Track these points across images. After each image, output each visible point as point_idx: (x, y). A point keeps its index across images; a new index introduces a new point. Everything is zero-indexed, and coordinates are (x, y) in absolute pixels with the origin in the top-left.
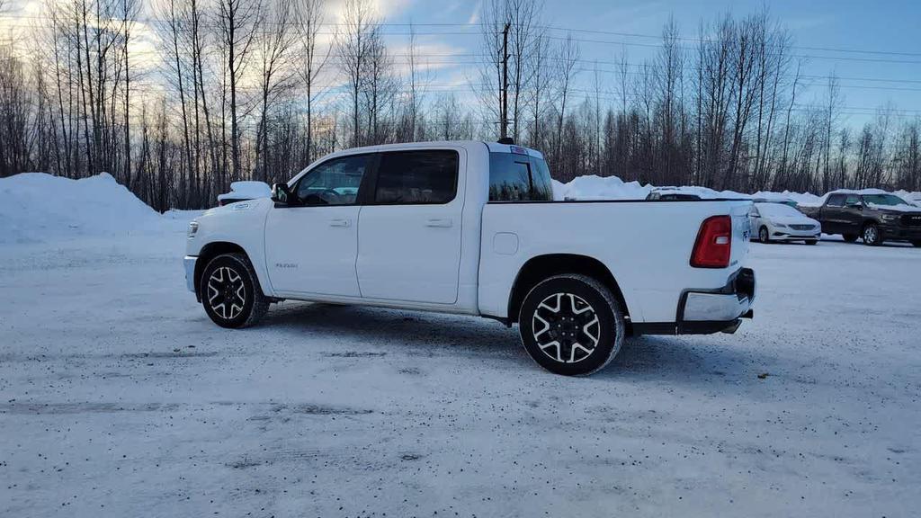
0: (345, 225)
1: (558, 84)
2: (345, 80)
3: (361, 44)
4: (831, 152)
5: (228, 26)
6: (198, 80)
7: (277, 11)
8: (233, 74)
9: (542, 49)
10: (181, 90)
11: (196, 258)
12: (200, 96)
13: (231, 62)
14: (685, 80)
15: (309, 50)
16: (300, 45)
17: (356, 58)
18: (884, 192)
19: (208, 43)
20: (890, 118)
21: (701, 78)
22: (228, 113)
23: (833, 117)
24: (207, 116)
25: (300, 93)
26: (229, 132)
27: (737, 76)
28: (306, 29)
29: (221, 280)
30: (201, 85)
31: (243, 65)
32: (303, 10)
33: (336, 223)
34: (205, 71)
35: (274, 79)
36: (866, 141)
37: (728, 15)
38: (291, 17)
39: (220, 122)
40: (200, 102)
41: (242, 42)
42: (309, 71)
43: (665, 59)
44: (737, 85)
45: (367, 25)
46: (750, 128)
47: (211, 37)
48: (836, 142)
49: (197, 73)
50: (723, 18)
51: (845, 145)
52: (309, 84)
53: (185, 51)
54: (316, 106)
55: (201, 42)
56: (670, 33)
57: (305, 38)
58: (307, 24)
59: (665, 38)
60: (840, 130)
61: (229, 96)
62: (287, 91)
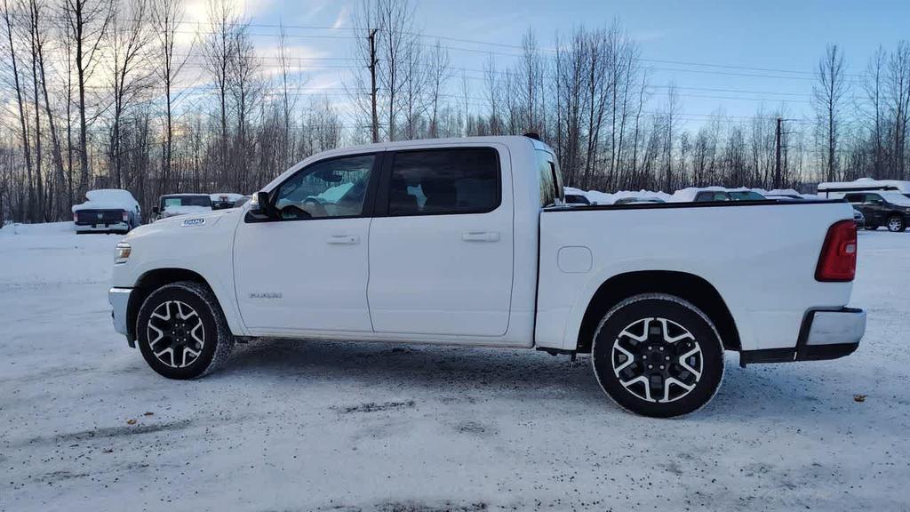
0: (353, 243)
1: (430, 90)
2: (210, 79)
3: (227, 44)
4: (673, 154)
5: (75, 20)
6: (39, 78)
7: (131, 6)
8: (81, 72)
9: (414, 55)
10: (18, 90)
11: (129, 291)
12: (41, 96)
13: (79, 60)
14: (546, 88)
15: (167, 49)
16: (158, 43)
17: (222, 58)
18: (748, 190)
19: (51, 38)
20: (721, 123)
21: (559, 86)
22: (75, 114)
23: (673, 122)
24: (51, 118)
25: (158, 94)
26: (76, 136)
27: (589, 85)
28: (164, 27)
29: (167, 318)
30: (44, 84)
31: (93, 63)
32: (160, 6)
33: (339, 240)
34: (47, 69)
35: (128, 79)
36: (702, 144)
37: (582, 28)
38: (147, 14)
39: (64, 125)
40: (42, 102)
41: (91, 37)
42: (168, 70)
43: (525, 67)
44: (589, 94)
45: (232, 25)
46: (605, 131)
47: (53, 32)
48: (677, 144)
49: (38, 71)
50: (577, 30)
51: (685, 148)
52: (168, 84)
53: (23, 46)
54: (177, 108)
55: (41, 37)
56: (529, 44)
57: (163, 36)
58: (165, 22)
59: (525, 48)
60: (680, 133)
61: (76, 96)
62: (143, 91)
